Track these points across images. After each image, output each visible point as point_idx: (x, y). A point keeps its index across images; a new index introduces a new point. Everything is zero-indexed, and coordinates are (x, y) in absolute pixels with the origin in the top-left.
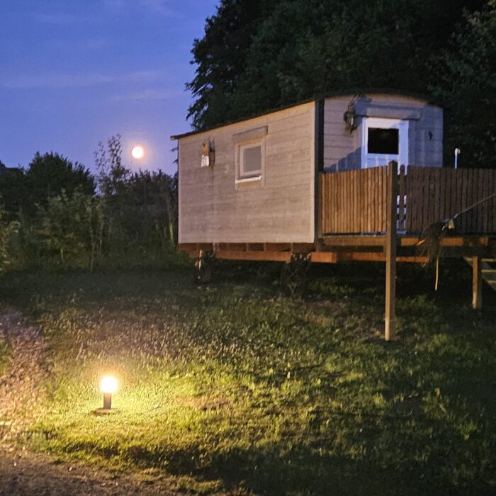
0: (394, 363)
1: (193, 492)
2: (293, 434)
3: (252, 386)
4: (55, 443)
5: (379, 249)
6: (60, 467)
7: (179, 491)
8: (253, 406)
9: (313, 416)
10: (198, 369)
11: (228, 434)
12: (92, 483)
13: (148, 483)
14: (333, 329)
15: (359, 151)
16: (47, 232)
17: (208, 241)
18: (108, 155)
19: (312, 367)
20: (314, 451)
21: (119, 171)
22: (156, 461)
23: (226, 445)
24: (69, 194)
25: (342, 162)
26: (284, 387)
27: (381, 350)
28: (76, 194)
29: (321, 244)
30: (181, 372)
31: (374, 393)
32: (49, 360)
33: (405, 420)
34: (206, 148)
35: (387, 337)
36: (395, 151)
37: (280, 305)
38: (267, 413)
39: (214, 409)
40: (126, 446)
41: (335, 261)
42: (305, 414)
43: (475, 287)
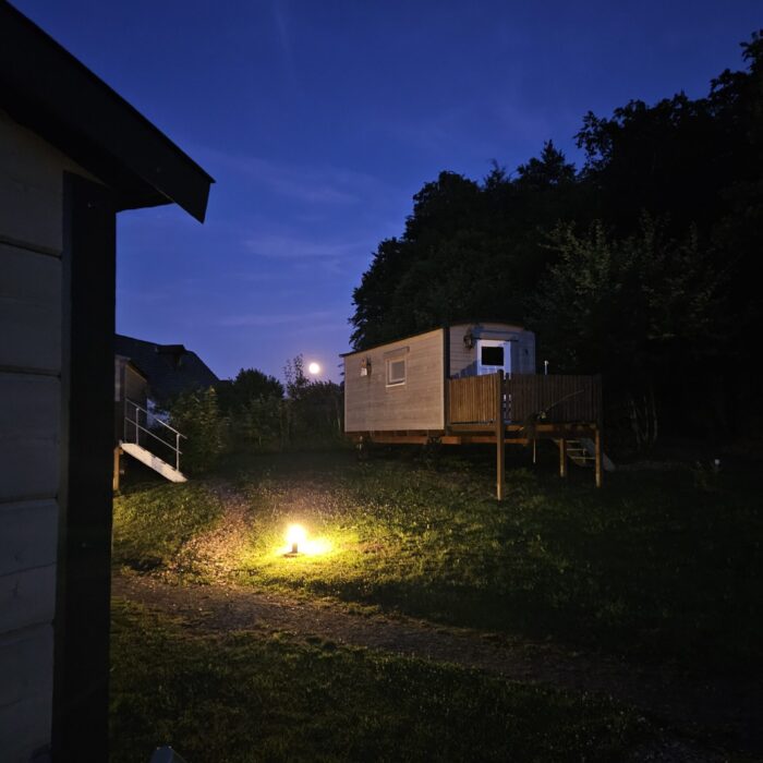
0: (505, 517)
1: (360, 614)
2: (433, 570)
3: (402, 535)
4: (256, 578)
5: (492, 434)
6: (260, 597)
7: (350, 613)
8: (403, 550)
9: (447, 557)
10: (360, 523)
11: (384, 571)
12: (285, 608)
13: (326, 608)
14: (459, 493)
15: (475, 364)
16: (250, 425)
17: (367, 429)
18: (293, 369)
19: (445, 520)
20: (448, 582)
21: (301, 380)
22: (332, 591)
23: (383, 578)
24: (266, 398)
25: (463, 371)
26: (425, 535)
27: (495, 508)
28: (271, 397)
29: (449, 430)
30: (349, 525)
31: (491, 539)
32: (251, 518)
33: (515, 559)
34: (365, 363)
35: (499, 498)
36: (502, 364)
37: (420, 476)
38: (413, 555)
39: (374, 552)
40: (309, 580)
41: (460, 443)
42: (441, 555)
43: (562, 462)
